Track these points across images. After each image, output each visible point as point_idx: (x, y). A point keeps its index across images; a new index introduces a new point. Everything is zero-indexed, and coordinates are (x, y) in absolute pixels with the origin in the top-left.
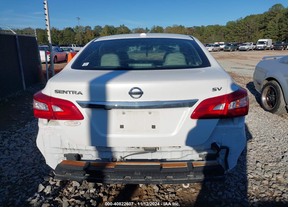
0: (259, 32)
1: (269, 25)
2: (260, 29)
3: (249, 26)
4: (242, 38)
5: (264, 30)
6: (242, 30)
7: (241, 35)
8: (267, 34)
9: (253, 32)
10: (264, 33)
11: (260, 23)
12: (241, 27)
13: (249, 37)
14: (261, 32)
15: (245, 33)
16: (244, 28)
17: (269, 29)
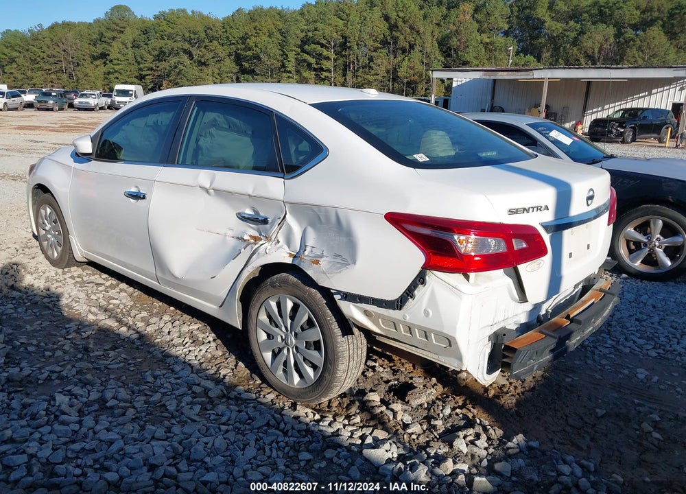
0: (92, 65)
1: (112, 50)
2: (94, 58)
3: (65, 47)
4: (53, 76)
5: (105, 63)
6: (48, 56)
7: (49, 70)
8: (112, 73)
9: (78, 64)
10: (105, 69)
11: (90, 44)
12: (45, 48)
13: (71, 76)
14: (97, 66)
15: (58, 66)
16: (55, 53)
17: (115, 62)
